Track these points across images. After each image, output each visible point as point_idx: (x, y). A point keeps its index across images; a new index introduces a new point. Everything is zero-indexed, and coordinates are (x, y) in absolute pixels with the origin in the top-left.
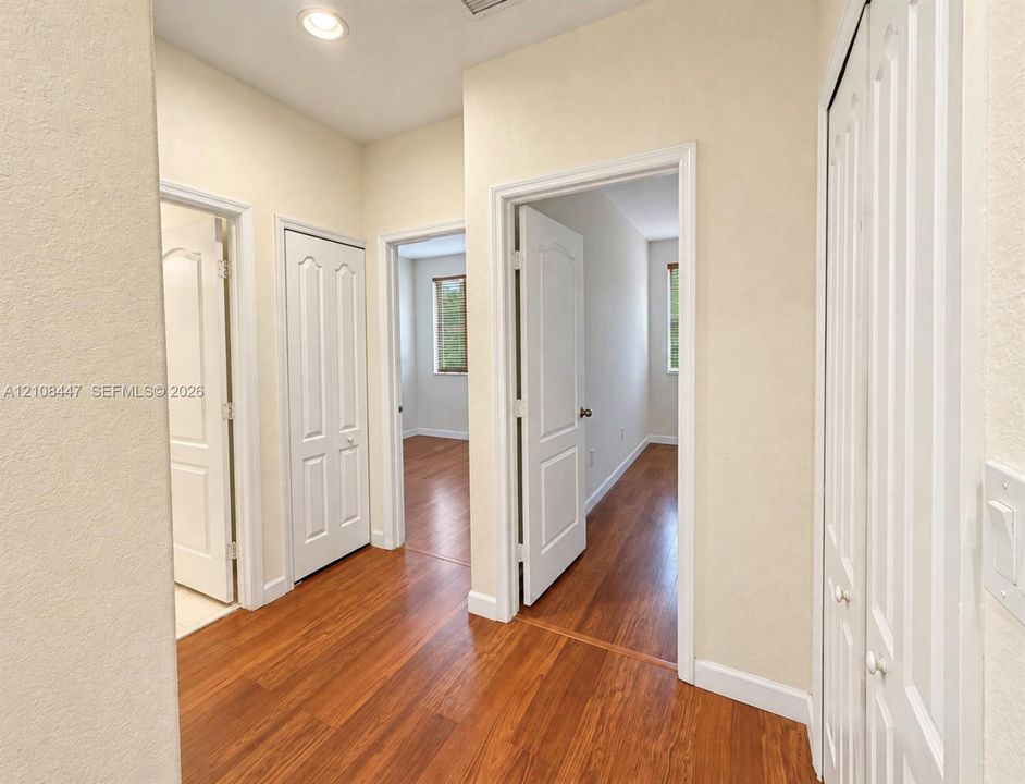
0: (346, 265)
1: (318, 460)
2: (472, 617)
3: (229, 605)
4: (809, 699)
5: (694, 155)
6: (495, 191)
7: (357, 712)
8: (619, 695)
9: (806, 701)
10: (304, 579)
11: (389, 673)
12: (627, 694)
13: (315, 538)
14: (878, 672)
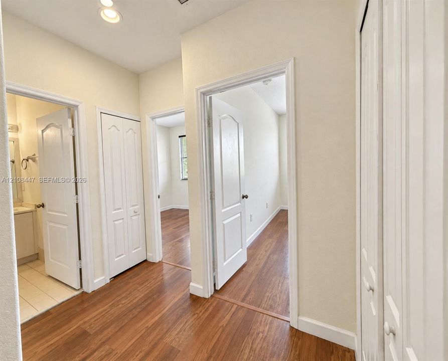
0: (132, 129)
1: (121, 221)
2: (191, 295)
3: (78, 290)
4: (355, 336)
5: (293, 65)
6: (197, 90)
7: (133, 344)
8: (261, 335)
9: (354, 338)
10: (114, 277)
11: (149, 324)
12: (265, 334)
13: (120, 258)
14: (391, 334)
